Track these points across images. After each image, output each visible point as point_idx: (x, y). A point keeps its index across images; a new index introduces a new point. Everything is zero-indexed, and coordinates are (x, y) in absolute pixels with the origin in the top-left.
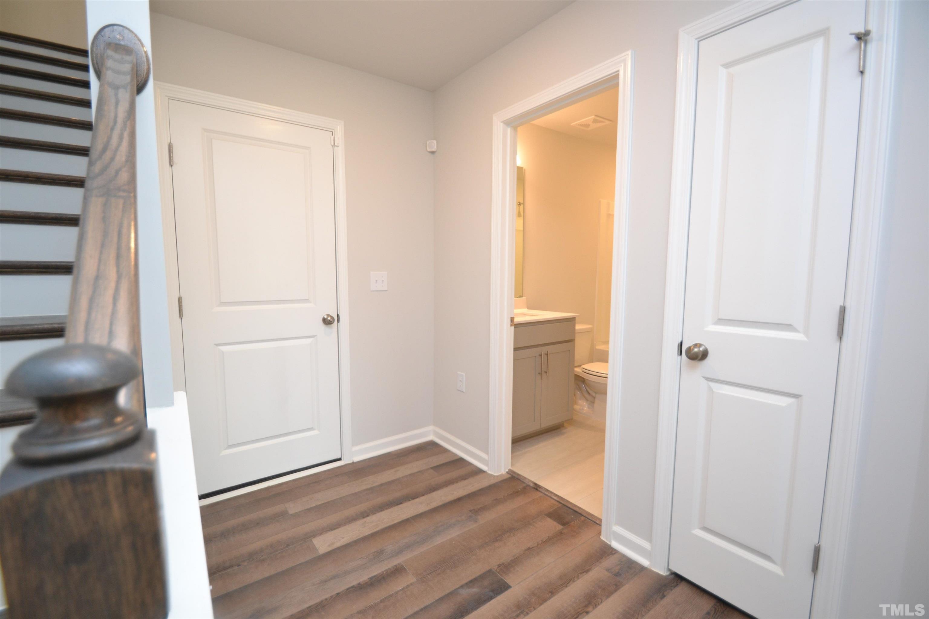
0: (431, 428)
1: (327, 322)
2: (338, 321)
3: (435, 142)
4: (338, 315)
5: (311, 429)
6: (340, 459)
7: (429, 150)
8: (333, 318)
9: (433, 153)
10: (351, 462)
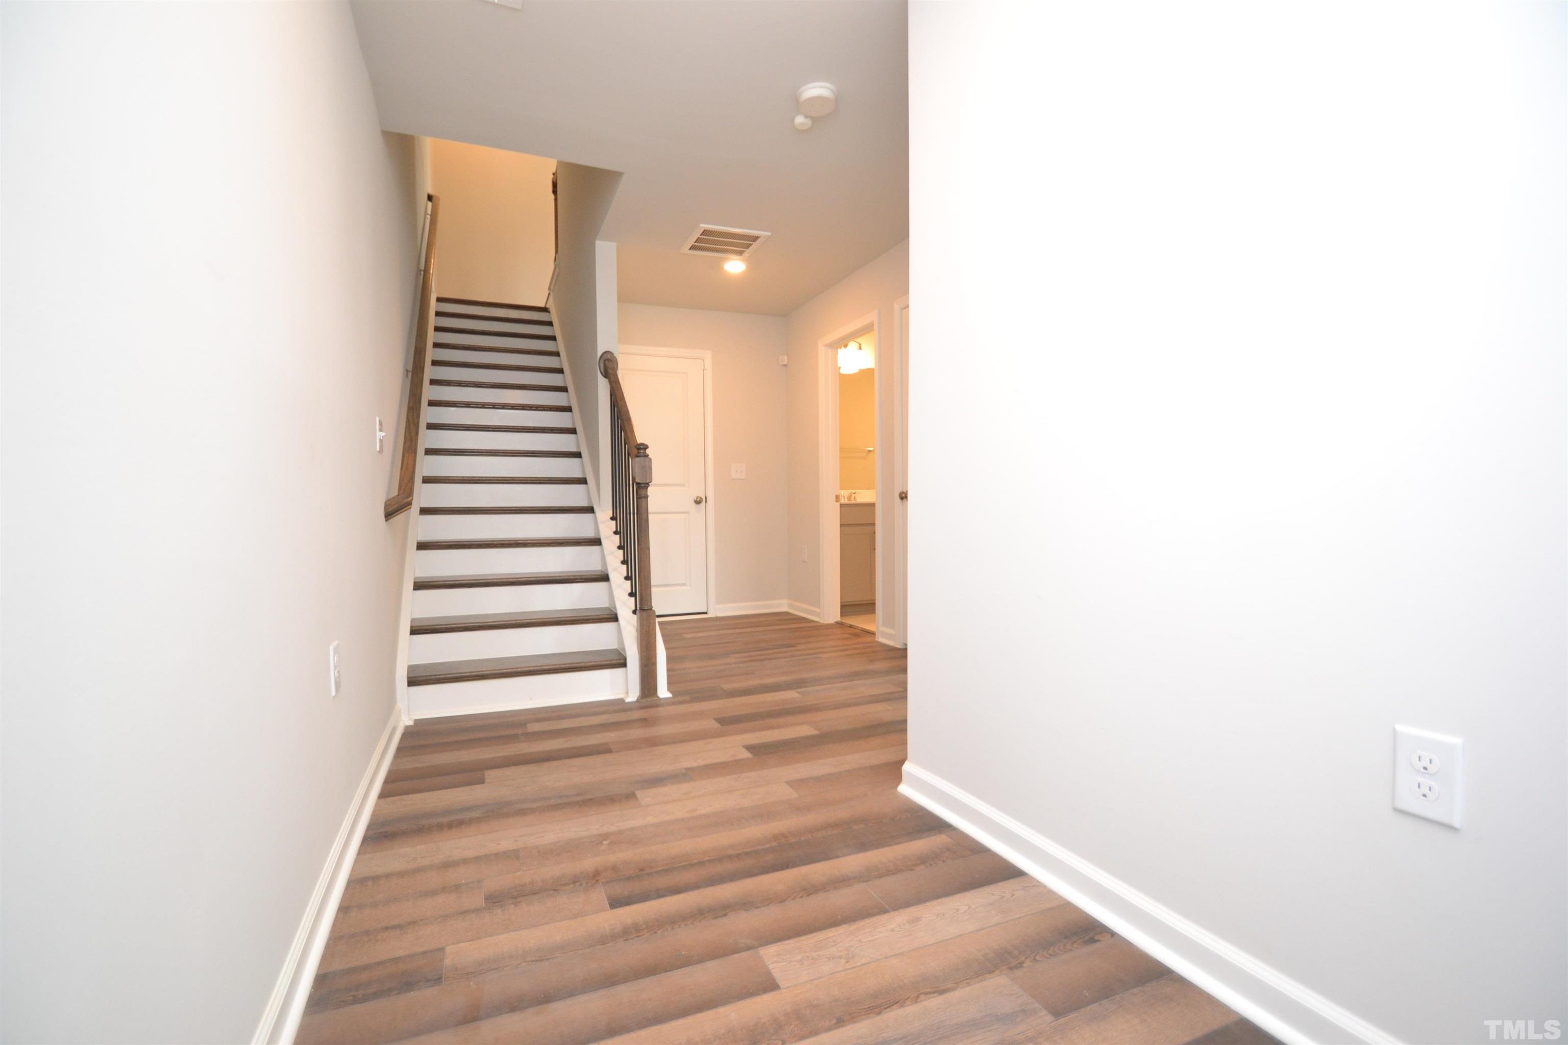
0: (785, 601)
1: (698, 502)
2: (706, 502)
3: (786, 357)
4: (706, 498)
5: (684, 584)
6: (706, 613)
7: (781, 363)
8: (701, 498)
9: (785, 365)
10: (715, 616)
